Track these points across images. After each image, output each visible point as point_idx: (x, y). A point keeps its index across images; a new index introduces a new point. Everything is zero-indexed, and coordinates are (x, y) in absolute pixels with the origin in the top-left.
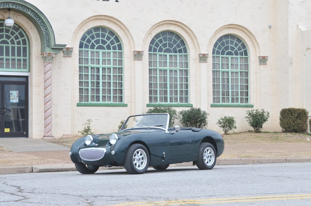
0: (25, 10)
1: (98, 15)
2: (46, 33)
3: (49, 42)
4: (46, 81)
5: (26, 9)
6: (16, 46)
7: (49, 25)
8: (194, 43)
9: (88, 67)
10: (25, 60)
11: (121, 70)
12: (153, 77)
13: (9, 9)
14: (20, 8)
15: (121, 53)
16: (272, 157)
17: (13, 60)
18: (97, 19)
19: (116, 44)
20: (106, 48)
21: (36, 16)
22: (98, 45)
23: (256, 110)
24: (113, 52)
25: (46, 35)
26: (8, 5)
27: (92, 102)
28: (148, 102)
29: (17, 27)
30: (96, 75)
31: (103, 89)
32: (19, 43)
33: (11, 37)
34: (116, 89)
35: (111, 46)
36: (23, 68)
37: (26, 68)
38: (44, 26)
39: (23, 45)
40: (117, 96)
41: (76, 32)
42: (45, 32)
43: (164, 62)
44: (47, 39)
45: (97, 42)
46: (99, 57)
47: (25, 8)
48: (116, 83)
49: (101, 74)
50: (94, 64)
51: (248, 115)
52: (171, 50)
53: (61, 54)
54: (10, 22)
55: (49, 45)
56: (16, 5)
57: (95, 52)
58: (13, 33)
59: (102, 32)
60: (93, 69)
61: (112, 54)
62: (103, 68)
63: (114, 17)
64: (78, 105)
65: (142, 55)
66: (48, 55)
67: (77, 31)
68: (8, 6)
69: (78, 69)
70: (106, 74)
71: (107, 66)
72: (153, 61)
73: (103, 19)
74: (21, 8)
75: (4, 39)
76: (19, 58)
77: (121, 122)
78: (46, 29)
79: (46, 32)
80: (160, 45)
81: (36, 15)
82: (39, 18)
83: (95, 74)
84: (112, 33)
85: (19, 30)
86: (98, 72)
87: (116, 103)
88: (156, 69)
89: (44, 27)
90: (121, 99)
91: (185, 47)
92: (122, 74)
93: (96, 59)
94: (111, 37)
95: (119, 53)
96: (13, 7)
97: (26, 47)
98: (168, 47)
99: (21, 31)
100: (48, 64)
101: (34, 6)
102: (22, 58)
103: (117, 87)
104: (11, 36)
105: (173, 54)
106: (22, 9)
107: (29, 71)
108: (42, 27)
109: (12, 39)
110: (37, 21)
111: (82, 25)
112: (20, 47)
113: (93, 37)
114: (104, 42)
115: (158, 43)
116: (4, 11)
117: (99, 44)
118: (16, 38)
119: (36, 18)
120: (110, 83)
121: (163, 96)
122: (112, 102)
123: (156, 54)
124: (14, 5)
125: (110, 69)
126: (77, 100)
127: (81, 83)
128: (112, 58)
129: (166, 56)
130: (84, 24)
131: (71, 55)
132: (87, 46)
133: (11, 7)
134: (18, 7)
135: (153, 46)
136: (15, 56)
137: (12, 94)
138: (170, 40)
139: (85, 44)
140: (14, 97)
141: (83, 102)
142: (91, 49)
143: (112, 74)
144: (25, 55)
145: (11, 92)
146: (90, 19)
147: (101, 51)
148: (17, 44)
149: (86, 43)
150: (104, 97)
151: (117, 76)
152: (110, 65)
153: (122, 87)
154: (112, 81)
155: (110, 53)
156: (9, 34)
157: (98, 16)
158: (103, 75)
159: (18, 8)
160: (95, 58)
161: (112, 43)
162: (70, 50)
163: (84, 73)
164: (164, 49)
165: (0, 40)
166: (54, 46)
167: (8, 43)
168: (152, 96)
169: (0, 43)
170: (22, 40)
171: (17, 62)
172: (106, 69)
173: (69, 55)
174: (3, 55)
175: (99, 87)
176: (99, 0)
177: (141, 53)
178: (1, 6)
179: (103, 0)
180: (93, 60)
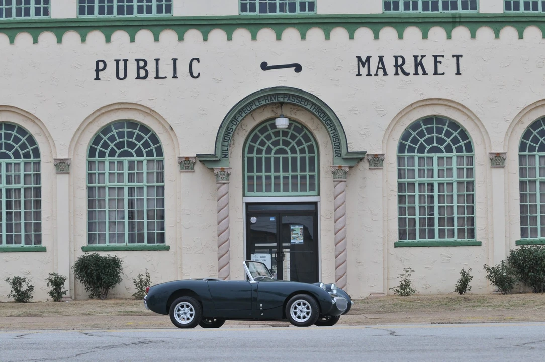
0: (302, 102)
1: (425, 98)
2: (335, 135)
3: (339, 148)
4: (336, 210)
5: (304, 101)
6: (298, 156)
7: (339, 122)
9: (413, 184)
10: (312, 177)
11: (470, 185)
12: (529, 194)
13: (282, 104)
14: (294, 101)
15: (471, 157)
17: (295, 178)
18: (426, 105)
19: (462, 143)
20: (444, 151)
21: (320, 111)
22: (431, 146)
24: (457, 157)
25: (335, 138)
26: (277, 98)
27: (422, 240)
28: (519, 238)
29: (300, 126)
31: (439, 218)
32: (302, 151)
33: (290, 143)
34: (464, 217)
35: (454, 147)
36: (310, 190)
37: (314, 190)
38: (331, 125)
39: (309, 154)
40: (464, 229)
41: (390, 129)
42: (333, 135)
44: (336, 144)
45: (429, 141)
46: (433, 166)
47: (302, 100)
48: (464, 206)
49: (436, 193)
50: (424, 178)
53: (365, 165)
54: (282, 123)
55: (340, 154)
56: (289, 97)
57: (426, 158)
58: (293, 137)
59: (437, 125)
60: (422, 186)
61: (454, 159)
62: (439, 184)
63: (453, 99)
64: (397, 245)
65: (504, 159)
66: (338, 169)
67: (392, 127)
68: (277, 100)
69: (396, 188)
70: (446, 193)
71: (446, 179)
72: (529, 168)
73: (436, 104)
74: (296, 100)
75: (281, 146)
76: (303, 174)
78: (334, 129)
79: (335, 134)
80: (542, 140)
81: (319, 109)
82: (323, 112)
83: (426, 193)
84: (454, 125)
85: (303, 131)
86: (432, 190)
87: (462, 240)
88: (535, 181)
89: (331, 127)
90: (472, 233)
92: (473, 191)
93: (428, 170)
94: (453, 132)
95: (467, 157)
96: (284, 100)
97: (314, 157)
99: (305, 133)
100: (338, 183)
101: (315, 96)
102: (307, 174)
103: (464, 214)
104: (290, 141)
106: (298, 101)
107: (319, 194)
108: (329, 126)
109: (293, 146)
110: (321, 119)
111: (400, 116)
112: (305, 158)
113: (421, 135)
114: (441, 141)
115: (538, 136)
116: (277, 106)
117: (433, 145)
118: (299, 143)
119: (320, 113)
120: (452, 207)
122: (456, 238)
123: (534, 156)
124: (285, 96)
125: (452, 184)
126: (395, 237)
127: (401, 210)
128: (454, 166)
130: (405, 114)
131: (381, 165)
132: (411, 150)
133: (282, 100)
134: (291, 99)
135: (529, 142)
136: (296, 171)
137: (293, 230)
139: (409, 145)
140: (297, 235)
141: (407, 241)
142: (419, 154)
143: (455, 193)
144: (312, 169)
145: (292, 227)
146: (413, 106)
147: (435, 156)
149: (411, 144)
150: (442, 233)
151: (464, 195)
152: (452, 177)
153: (473, 214)
154: (455, 204)
155: (452, 158)
156: (288, 139)
157: (427, 100)
158: (439, 195)
159: (292, 101)
160: (426, 167)
161: (455, 141)
162: (380, 157)
163: (407, 193)
165: (274, 149)
166: (346, 155)
167: (286, 153)
168: (528, 227)
169: (274, 154)
170: (308, 147)
171: (301, 181)
172: (446, 184)
173: (378, 166)
174: (279, 172)
175: (433, 214)
176: (427, 74)
177: (502, 156)
178: (267, 100)
179: (434, 74)
180: (422, 172)
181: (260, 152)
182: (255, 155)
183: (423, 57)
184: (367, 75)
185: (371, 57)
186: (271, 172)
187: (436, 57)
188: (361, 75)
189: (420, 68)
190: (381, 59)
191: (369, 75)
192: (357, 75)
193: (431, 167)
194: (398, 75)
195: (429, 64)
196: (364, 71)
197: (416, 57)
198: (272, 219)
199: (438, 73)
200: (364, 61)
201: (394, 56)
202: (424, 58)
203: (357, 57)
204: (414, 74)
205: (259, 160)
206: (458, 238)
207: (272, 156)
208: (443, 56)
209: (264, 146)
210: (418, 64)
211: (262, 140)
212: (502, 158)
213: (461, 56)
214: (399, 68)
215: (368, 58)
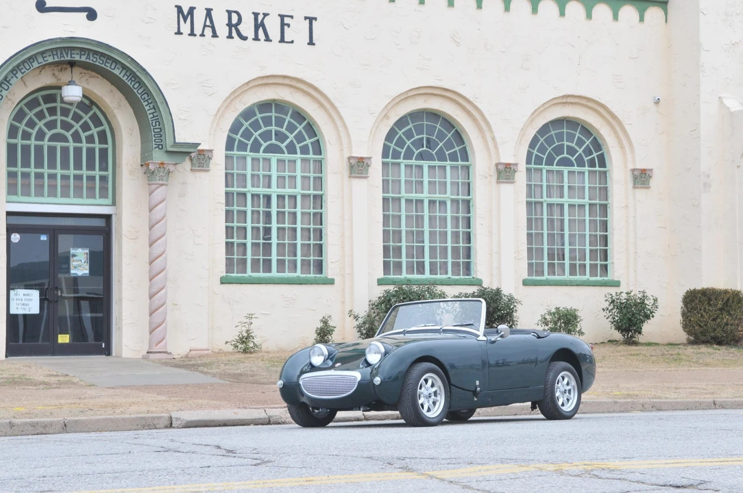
0: (107, 64)
1: (268, 74)
2: (154, 117)
3: (161, 136)
4: (153, 226)
5: (110, 62)
6: (84, 146)
7: (162, 98)
8: (484, 137)
9: (244, 195)
10: (103, 179)
11: (319, 200)
12: (393, 215)
13: (72, 64)
14: (96, 62)
15: (320, 162)
16: (681, 396)
17: (78, 178)
18: (267, 84)
19: (308, 141)
20: (286, 151)
21: (133, 79)
23: (627, 293)
24: (302, 160)
25: (154, 122)
26: (71, 54)
27: (255, 275)
28: (381, 275)
29: (87, 102)
30: (263, 211)
31: (278, 244)
32: (90, 139)
33: (72, 126)
34: (310, 244)
35: (298, 146)
36: (100, 197)
37: (106, 197)
38: (150, 101)
39: (100, 143)
40: (310, 260)
41: (219, 114)
42: (151, 116)
43: (416, 181)
44: (155, 130)
45: (266, 136)
46: (270, 171)
47: (108, 61)
48: (309, 229)
49: (274, 209)
50: (258, 187)
51: (608, 303)
52: (432, 154)
53: (187, 164)
54: (73, 93)
55: (162, 145)
56: (89, 55)
57: (261, 160)
58: (77, 118)
59: (277, 115)
60: (255, 198)
61: (299, 163)
62: (278, 196)
63: (304, 79)
64: (224, 281)
65: (368, 166)
66: (158, 166)
67: (221, 112)
68: (71, 57)
69: (223, 199)
70: (287, 209)
71: (287, 191)
72: (392, 181)
73: (279, 84)
74: (98, 60)
75: (59, 130)
76: (91, 173)
77: (322, 320)
78: (154, 108)
79: (155, 114)
80: (408, 143)
81: (133, 77)
82: (138, 82)
83: (261, 209)
84: (299, 115)
85: (92, 109)
86: (268, 204)
87: (308, 275)
88: (399, 199)
89: (149, 104)
90: (319, 267)
91: (465, 148)
92: (321, 209)
93: (264, 176)
94: (297, 125)
95: (315, 161)
96: (80, 58)
97: (106, 150)
98: (425, 148)
99: (95, 113)
100: (158, 188)
101: (129, 57)
102: (97, 173)
103: (309, 239)
104: (73, 122)
105: (437, 163)
106: (101, 62)
107: (114, 204)
108: (146, 103)
109: (76, 131)
110: (135, 91)
111: (233, 97)
112: (93, 149)
113: (256, 126)
114: (281, 137)
115: (404, 137)
116: (60, 68)
117: (271, 142)
118: (85, 127)
119: (133, 83)
120: (295, 230)
121: (415, 260)
122: (298, 273)
123: (399, 164)
124: (83, 53)
125: (295, 197)
126: (221, 270)
127: (229, 231)
128: (299, 174)
129: (420, 167)
130: (238, 96)
131: (208, 166)
132: (242, 147)
133: (77, 58)
134: (91, 58)
135: (392, 146)
136: (81, 168)
137: (74, 255)
138: (431, 130)
139: (239, 140)
140: (80, 263)
141: (235, 275)
142: (252, 154)
143: (299, 210)
144: (104, 167)
145: (72, 251)
146: (251, 85)
147: (274, 158)
148: (87, 142)
149: (242, 139)
150: (281, 263)
151: (310, 213)
152: (296, 188)
153: (321, 240)
154: (299, 226)
155: (295, 161)
156: (69, 120)
157: (268, 77)
158: (278, 212)
159: (92, 60)
160: (261, 173)
161: (300, 138)
162: (207, 154)
163: (235, 208)
164: (416, 152)
165: (49, 134)
166: (172, 146)
167: (66, 140)
168: (390, 261)
169: (49, 141)
170: (99, 133)
171: (87, 183)
172: (287, 198)
173: (203, 167)
174: (55, 168)
175: (270, 239)
176: (271, 41)
177: (365, 161)
178: (56, 57)
179: (280, 42)
180: (256, 178)
181: (26, 136)
182: (19, 141)
183: (265, 15)
184: (189, 35)
185: (195, 8)
186: (43, 168)
187: (282, 17)
188: (182, 34)
189: (261, 31)
190: (209, 11)
191: (192, 34)
192: (176, 34)
193: (268, 173)
194: (233, 38)
195: (273, 25)
196: (185, 28)
197: (256, 15)
198: (44, 238)
199: (286, 40)
200: (186, 14)
201: (227, 11)
202: (267, 17)
203: (176, 6)
204: (253, 39)
205: (26, 149)
206: (302, 273)
207: (46, 143)
208: (292, 17)
209: (33, 128)
210: (259, 25)
211: (30, 118)
212: (365, 164)
213: (316, 19)
214: (233, 28)
215: (192, 10)
